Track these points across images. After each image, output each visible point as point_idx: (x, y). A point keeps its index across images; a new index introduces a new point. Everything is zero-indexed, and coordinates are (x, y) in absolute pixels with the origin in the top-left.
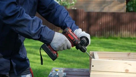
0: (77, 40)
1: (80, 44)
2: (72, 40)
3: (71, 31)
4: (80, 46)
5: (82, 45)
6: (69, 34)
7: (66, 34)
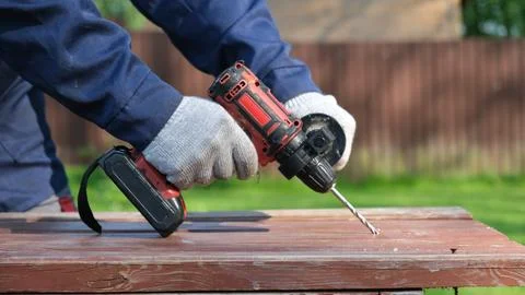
0: (286, 127)
1: (306, 145)
2: (262, 125)
3: (257, 84)
4: (303, 158)
5: (313, 153)
6: (245, 96)
7: (229, 97)
